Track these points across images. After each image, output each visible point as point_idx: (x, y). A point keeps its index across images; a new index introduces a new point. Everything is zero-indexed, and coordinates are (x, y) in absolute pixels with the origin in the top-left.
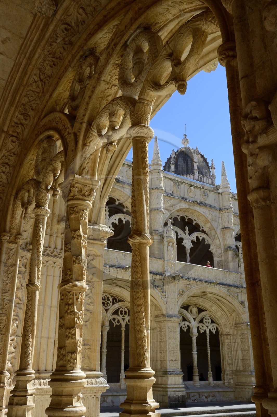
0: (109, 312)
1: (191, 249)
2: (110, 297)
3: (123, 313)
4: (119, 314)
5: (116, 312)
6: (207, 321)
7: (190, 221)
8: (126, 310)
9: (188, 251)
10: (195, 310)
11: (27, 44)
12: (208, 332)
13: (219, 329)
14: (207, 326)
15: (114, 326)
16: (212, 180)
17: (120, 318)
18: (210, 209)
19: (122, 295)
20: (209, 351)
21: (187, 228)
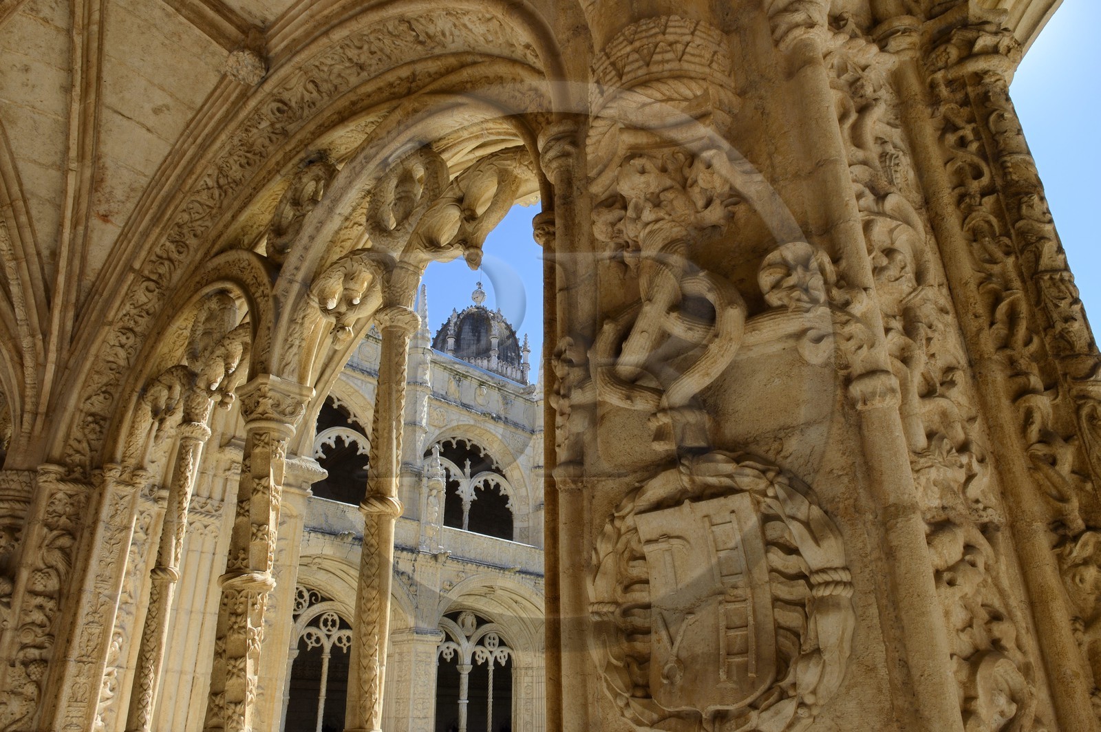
0: (299, 620)
1: (473, 503)
2: (304, 590)
3: (330, 623)
4: (321, 625)
5: (314, 622)
6: (492, 641)
7: (476, 449)
8: (336, 617)
9: (467, 507)
10: (470, 620)
11: (200, 121)
12: (491, 663)
13: (513, 656)
14: (491, 652)
15: (309, 649)
16: (522, 372)
17: (321, 633)
18: (514, 430)
19: (329, 587)
20: (490, 700)
21: (468, 463)
